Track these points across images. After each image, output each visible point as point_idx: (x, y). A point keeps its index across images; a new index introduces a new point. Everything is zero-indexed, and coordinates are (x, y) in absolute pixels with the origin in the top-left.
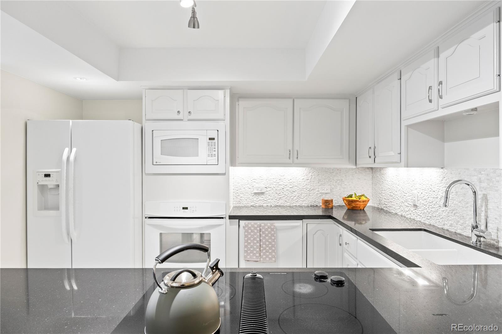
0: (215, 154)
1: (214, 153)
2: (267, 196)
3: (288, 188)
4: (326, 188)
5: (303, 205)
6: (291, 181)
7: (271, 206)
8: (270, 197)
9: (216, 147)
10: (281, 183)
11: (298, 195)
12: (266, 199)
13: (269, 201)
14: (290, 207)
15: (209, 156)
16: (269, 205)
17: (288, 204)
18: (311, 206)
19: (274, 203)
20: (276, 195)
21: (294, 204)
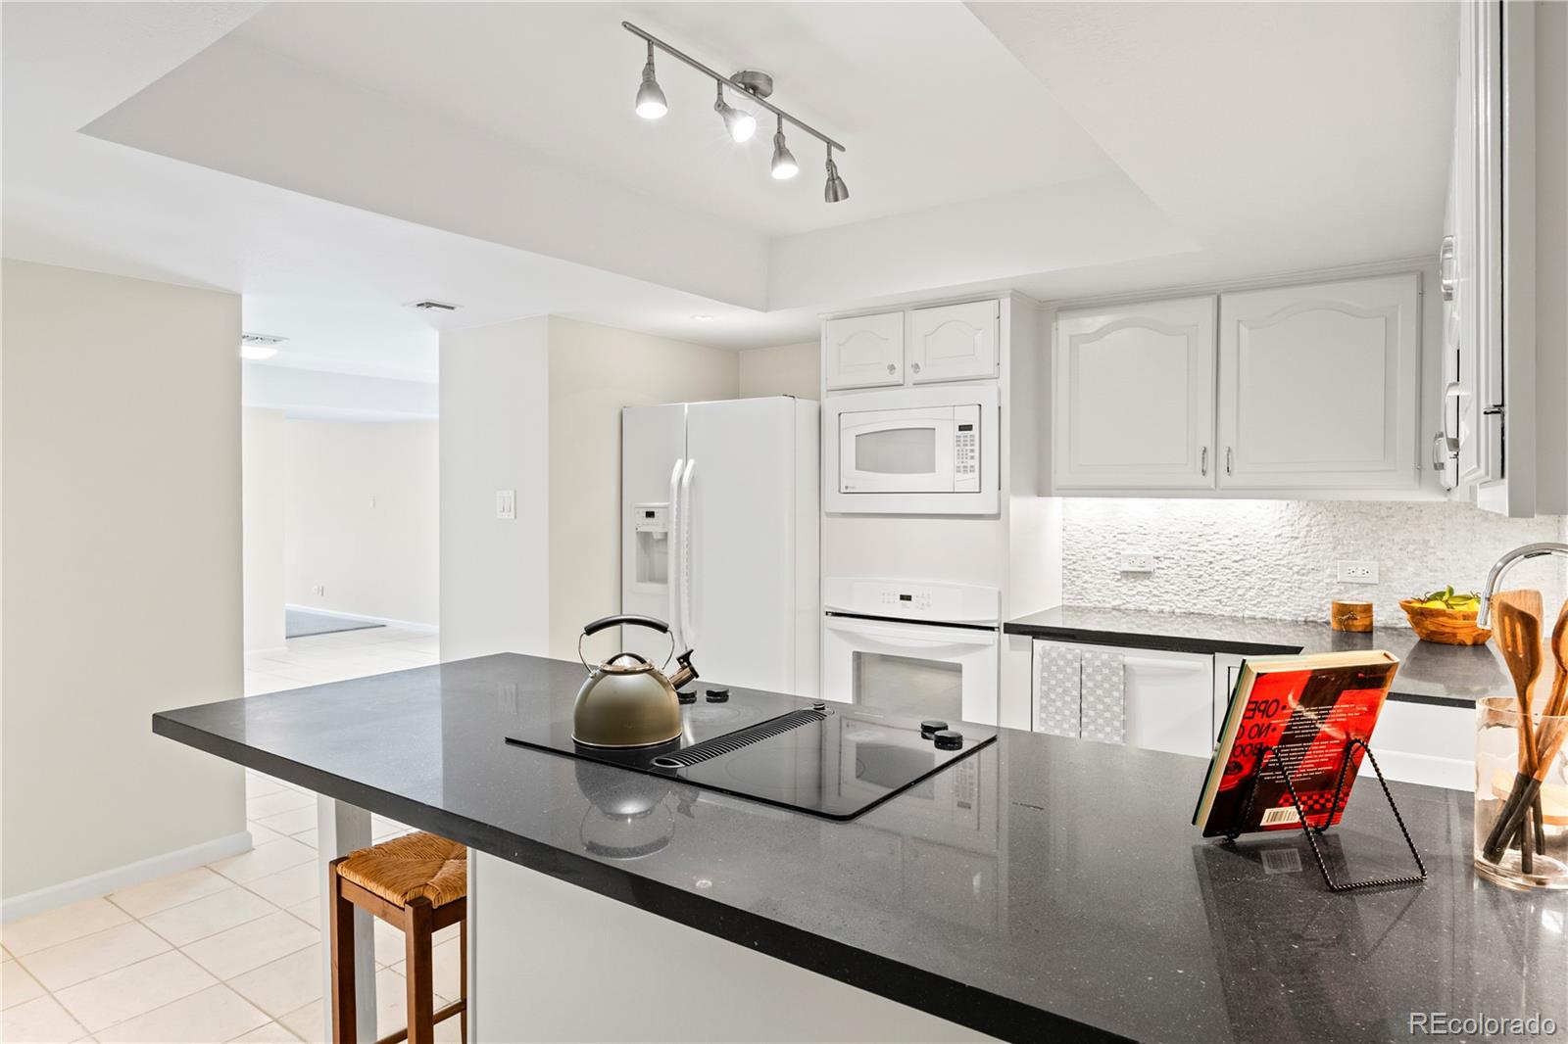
0: (972, 467)
1: (970, 463)
2: (1162, 582)
3: (1227, 563)
4: (1365, 567)
5: (1278, 616)
6: (1236, 541)
7: (1173, 613)
8: (1168, 587)
9: (977, 448)
10: (1205, 546)
11: (1260, 584)
12: (1155, 592)
13: (1166, 597)
14: (1234, 619)
15: (959, 472)
16: (1167, 609)
17: (1227, 611)
18: (1306, 622)
19: (1182, 604)
20: (1189, 582)
21: (1247, 613)
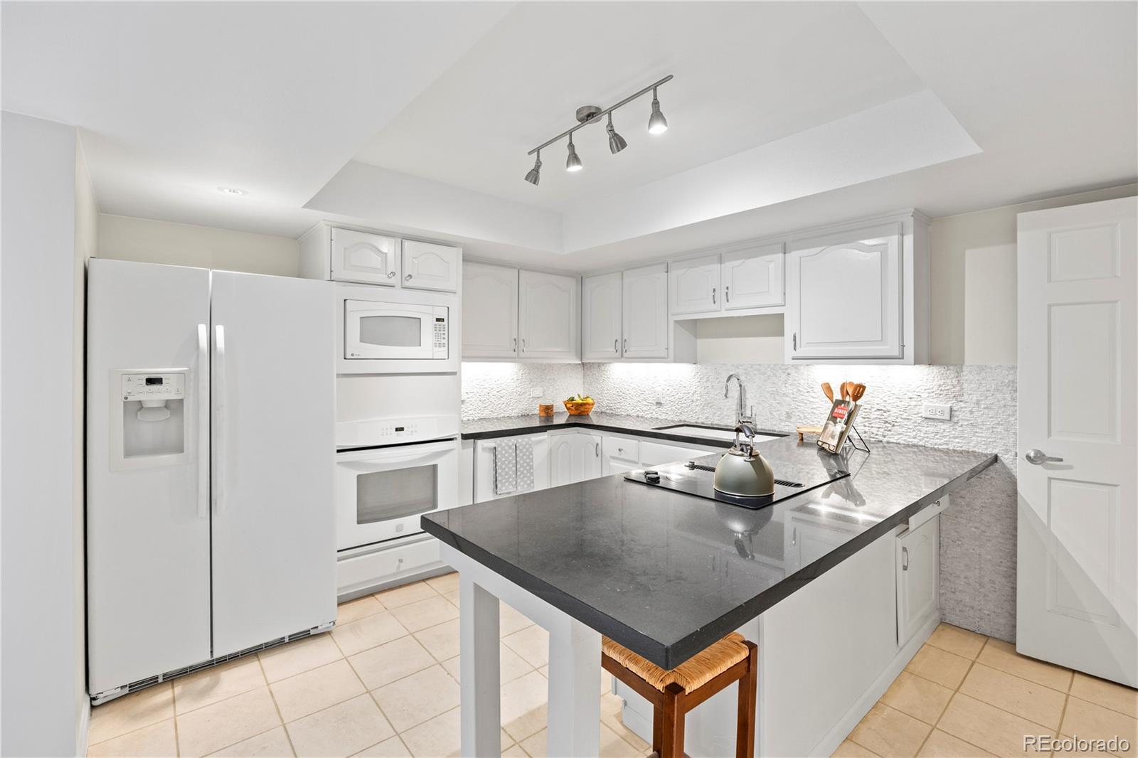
0: (444, 344)
1: (443, 341)
2: (469, 405)
3: (495, 393)
4: (538, 392)
5: (513, 414)
6: (498, 382)
7: (474, 420)
8: (471, 407)
9: (446, 332)
10: (487, 386)
11: (507, 401)
12: (466, 411)
13: (470, 412)
14: (497, 418)
15: (436, 346)
16: (471, 418)
17: (495, 415)
18: (522, 416)
19: (477, 415)
20: (480, 403)
21: (502, 415)
